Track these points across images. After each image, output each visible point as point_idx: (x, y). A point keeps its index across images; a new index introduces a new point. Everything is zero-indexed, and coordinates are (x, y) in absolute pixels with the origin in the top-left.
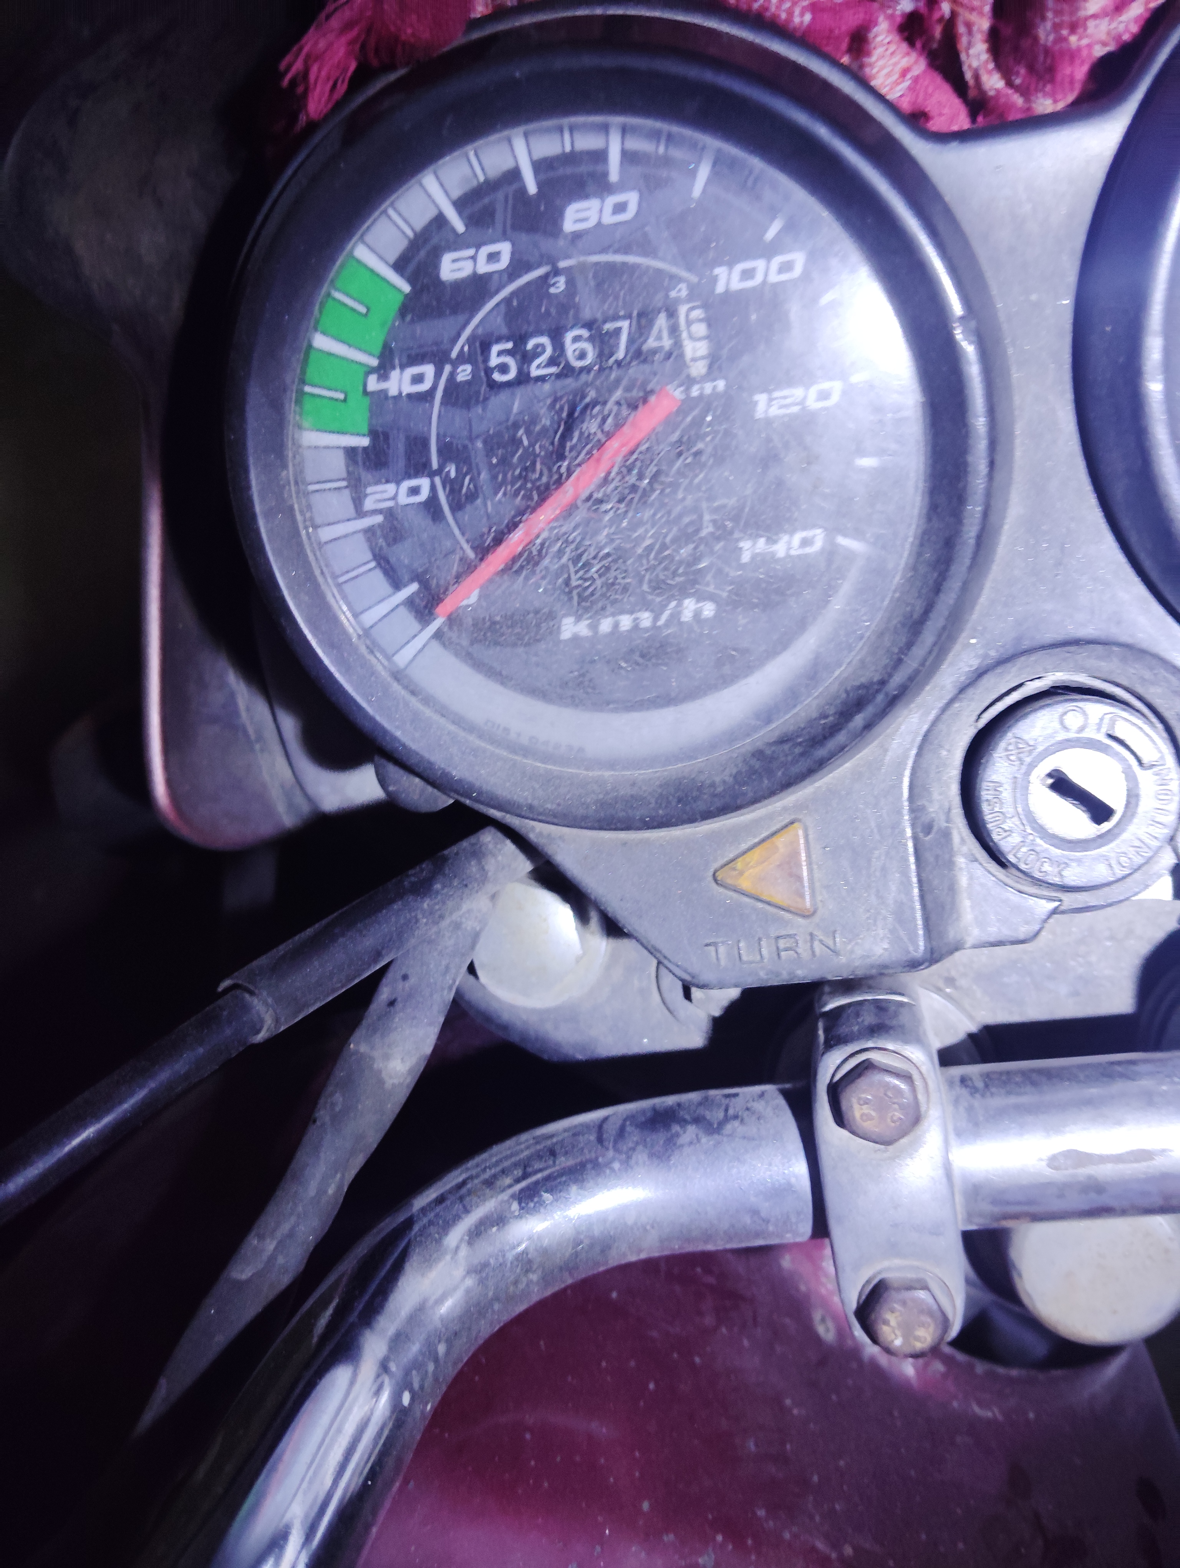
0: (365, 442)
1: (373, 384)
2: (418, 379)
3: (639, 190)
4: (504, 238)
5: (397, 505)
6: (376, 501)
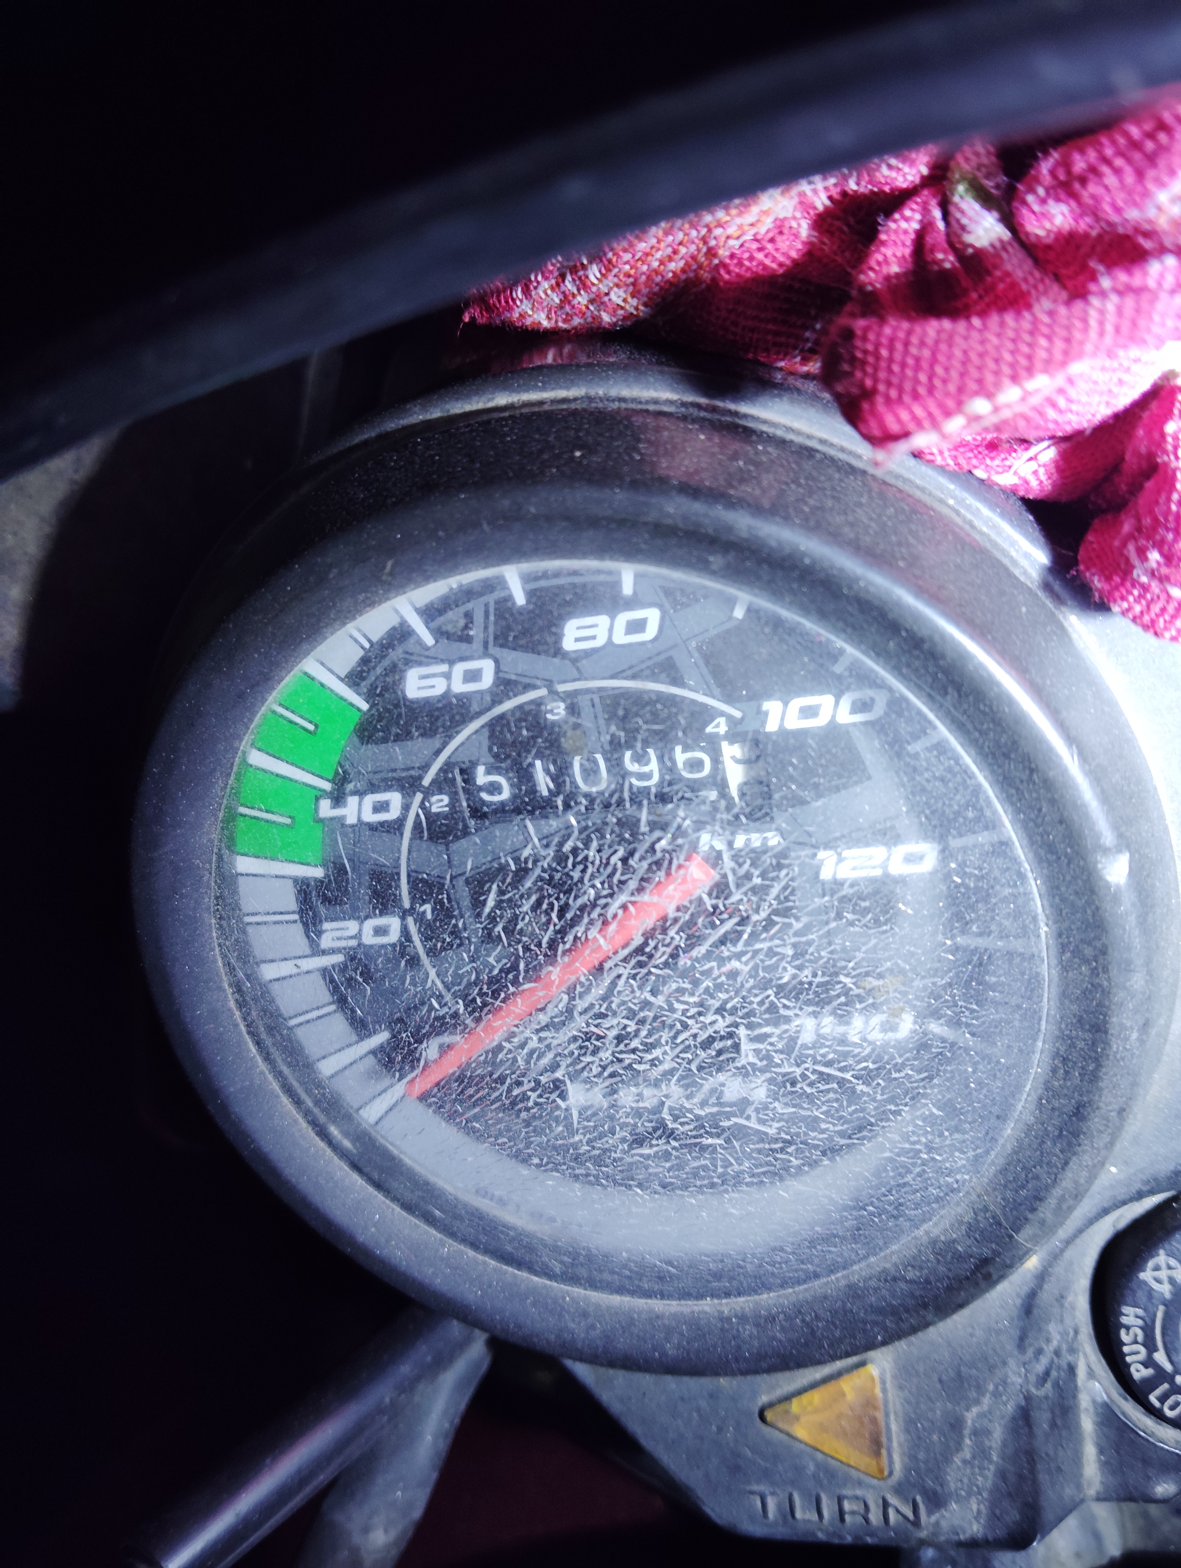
0: (318, 873)
2: (381, 807)
3: (661, 607)
4: (486, 654)
5: (361, 944)
6: (334, 939)
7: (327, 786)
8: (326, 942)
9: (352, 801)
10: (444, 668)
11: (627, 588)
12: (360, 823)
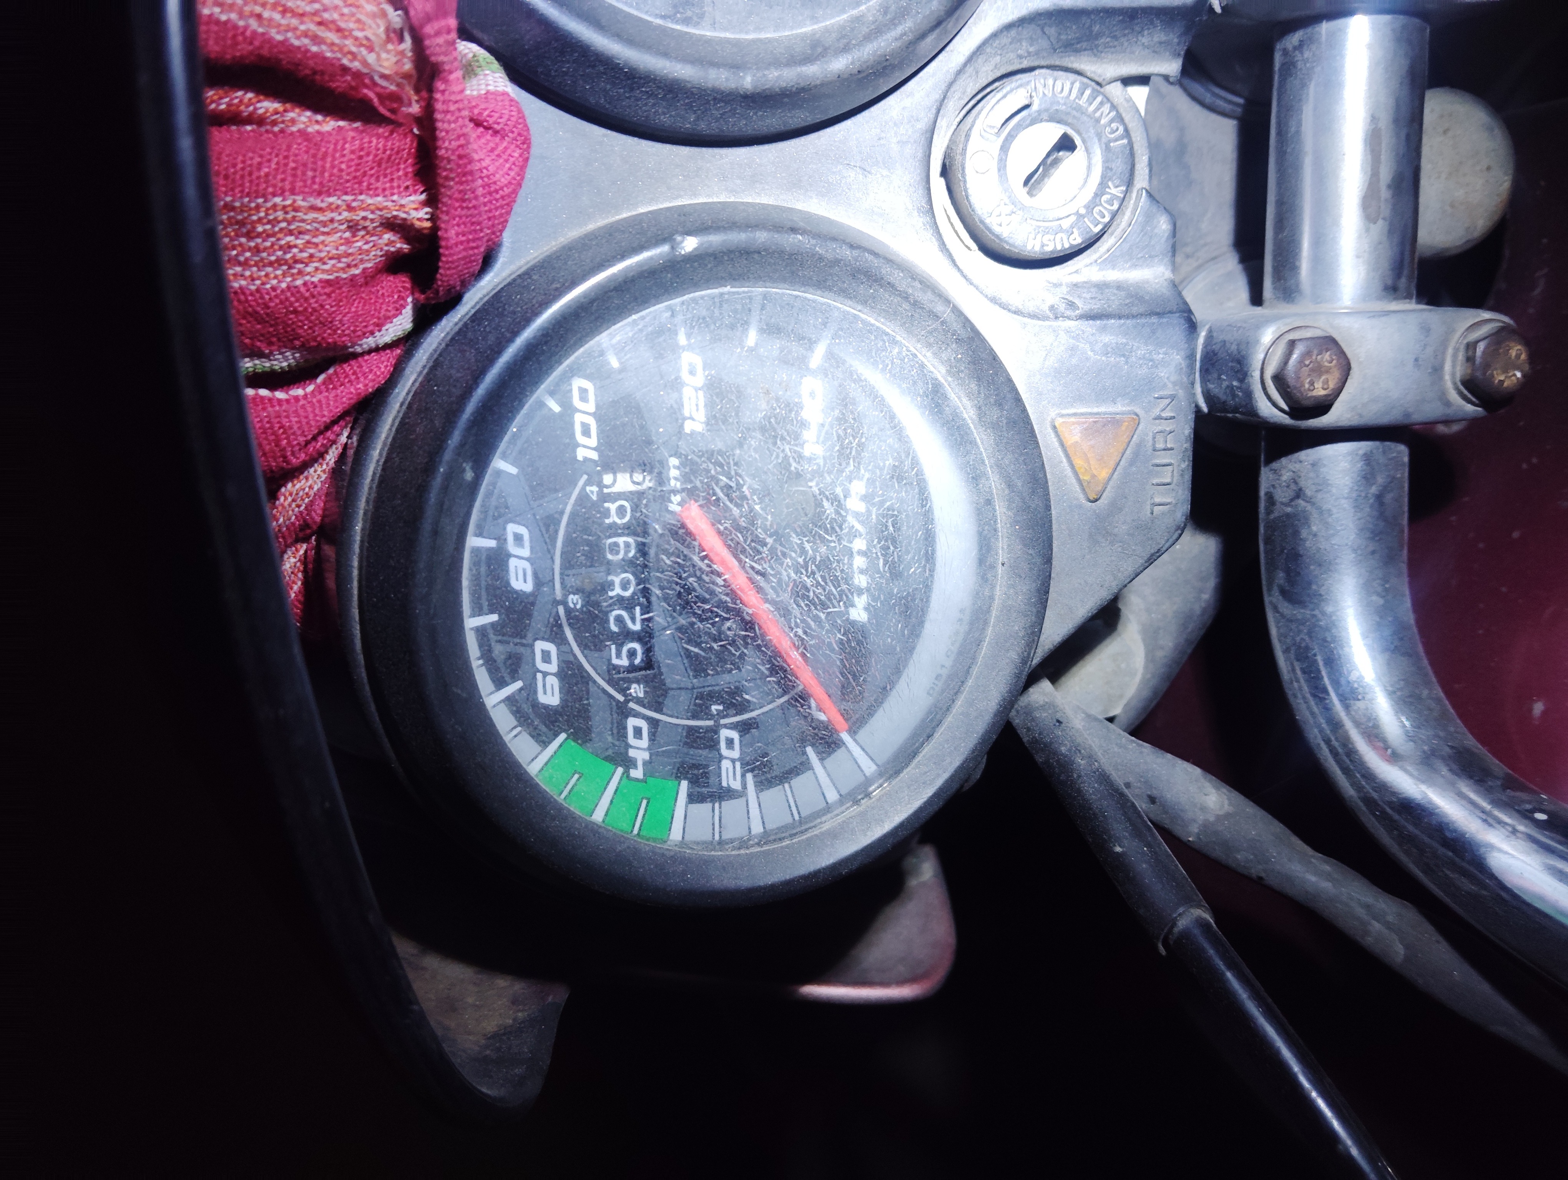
0: (684, 784)
1: (637, 773)
2: (638, 732)
3: (507, 522)
4: (532, 646)
5: (740, 759)
6: (735, 779)
7: (620, 770)
8: (736, 785)
9: (632, 753)
10: (539, 676)
11: (492, 543)
12: (649, 749)
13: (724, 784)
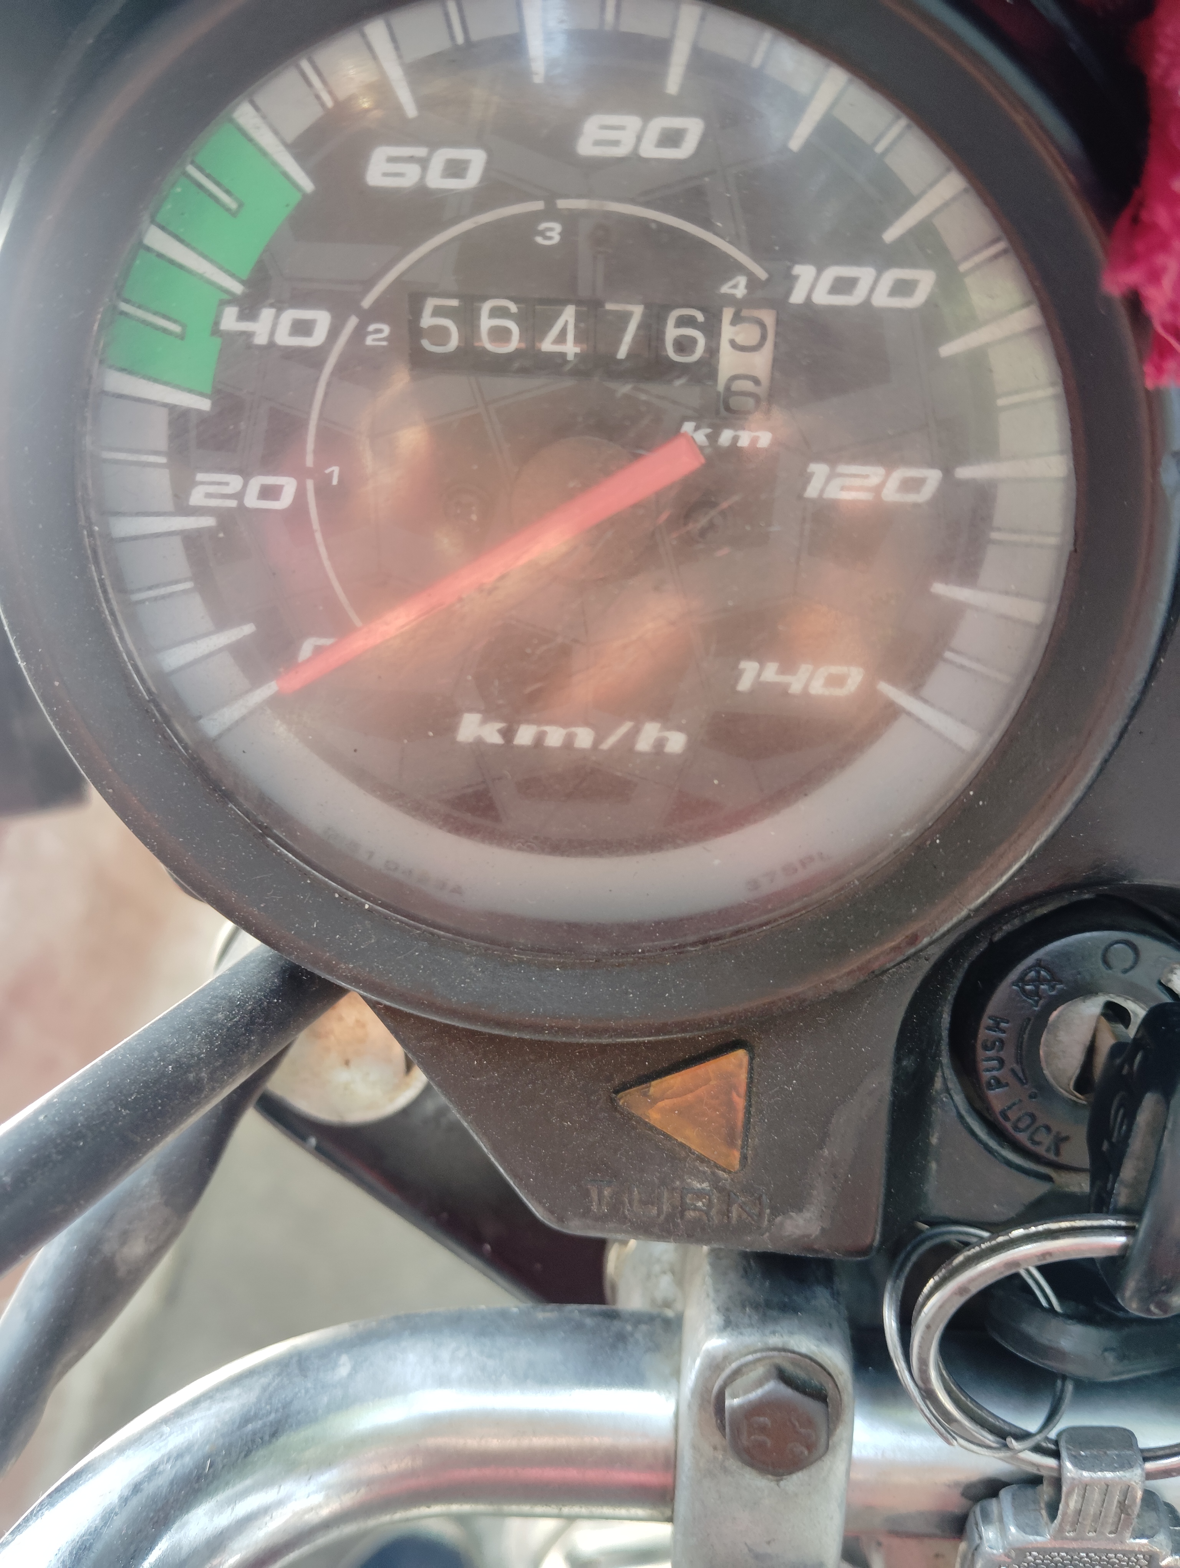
0: (204, 405)
1: (230, 320)
2: (302, 328)
3: (705, 117)
4: (478, 142)
5: (241, 507)
6: (209, 495)
7: (237, 288)
8: (197, 497)
9: (267, 314)
10: (422, 151)
12: (272, 345)
13: (200, 477)
